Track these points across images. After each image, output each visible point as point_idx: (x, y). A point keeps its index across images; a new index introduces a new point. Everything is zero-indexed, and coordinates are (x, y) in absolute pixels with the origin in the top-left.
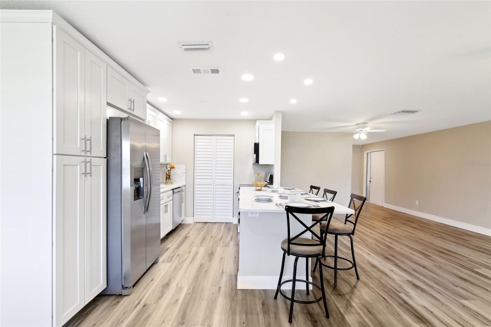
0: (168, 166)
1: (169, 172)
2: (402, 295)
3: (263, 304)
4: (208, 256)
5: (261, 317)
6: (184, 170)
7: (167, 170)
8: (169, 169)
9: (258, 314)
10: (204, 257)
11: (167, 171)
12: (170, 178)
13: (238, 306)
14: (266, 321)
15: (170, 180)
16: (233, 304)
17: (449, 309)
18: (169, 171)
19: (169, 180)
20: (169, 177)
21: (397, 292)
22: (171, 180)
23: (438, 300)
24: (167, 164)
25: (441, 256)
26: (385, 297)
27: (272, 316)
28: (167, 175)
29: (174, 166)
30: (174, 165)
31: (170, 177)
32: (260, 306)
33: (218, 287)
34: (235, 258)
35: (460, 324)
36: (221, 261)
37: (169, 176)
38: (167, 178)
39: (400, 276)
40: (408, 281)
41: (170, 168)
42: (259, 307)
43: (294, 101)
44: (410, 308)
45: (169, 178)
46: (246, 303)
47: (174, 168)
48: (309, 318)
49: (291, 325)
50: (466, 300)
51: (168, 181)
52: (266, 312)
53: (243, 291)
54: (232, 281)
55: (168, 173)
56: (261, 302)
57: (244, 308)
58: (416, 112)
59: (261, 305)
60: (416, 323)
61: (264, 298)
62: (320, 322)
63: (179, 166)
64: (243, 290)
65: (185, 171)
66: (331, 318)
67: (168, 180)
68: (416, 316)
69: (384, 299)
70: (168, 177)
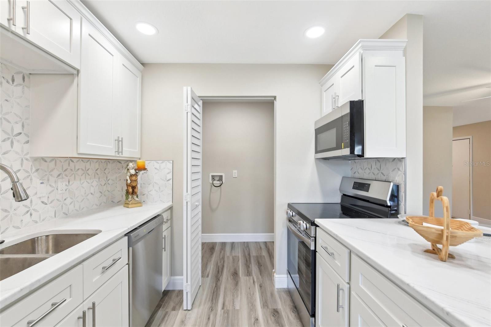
0: (131, 165)
1: (134, 178)
6: (168, 173)
7: (129, 174)
8: (133, 172)
11: (128, 178)
12: (136, 193)
15: (135, 197)
18: (131, 176)
19: (132, 197)
20: (133, 191)
22: (137, 197)
24: (128, 161)
28: (128, 185)
29: (144, 166)
30: (144, 162)
31: (136, 190)
37: (134, 188)
38: (127, 192)
41: (135, 170)
45: (134, 193)
47: (145, 169)
51: (130, 199)
55: (129, 181)
63: (157, 165)
65: (170, 176)
67: (130, 196)
70: (131, 190)
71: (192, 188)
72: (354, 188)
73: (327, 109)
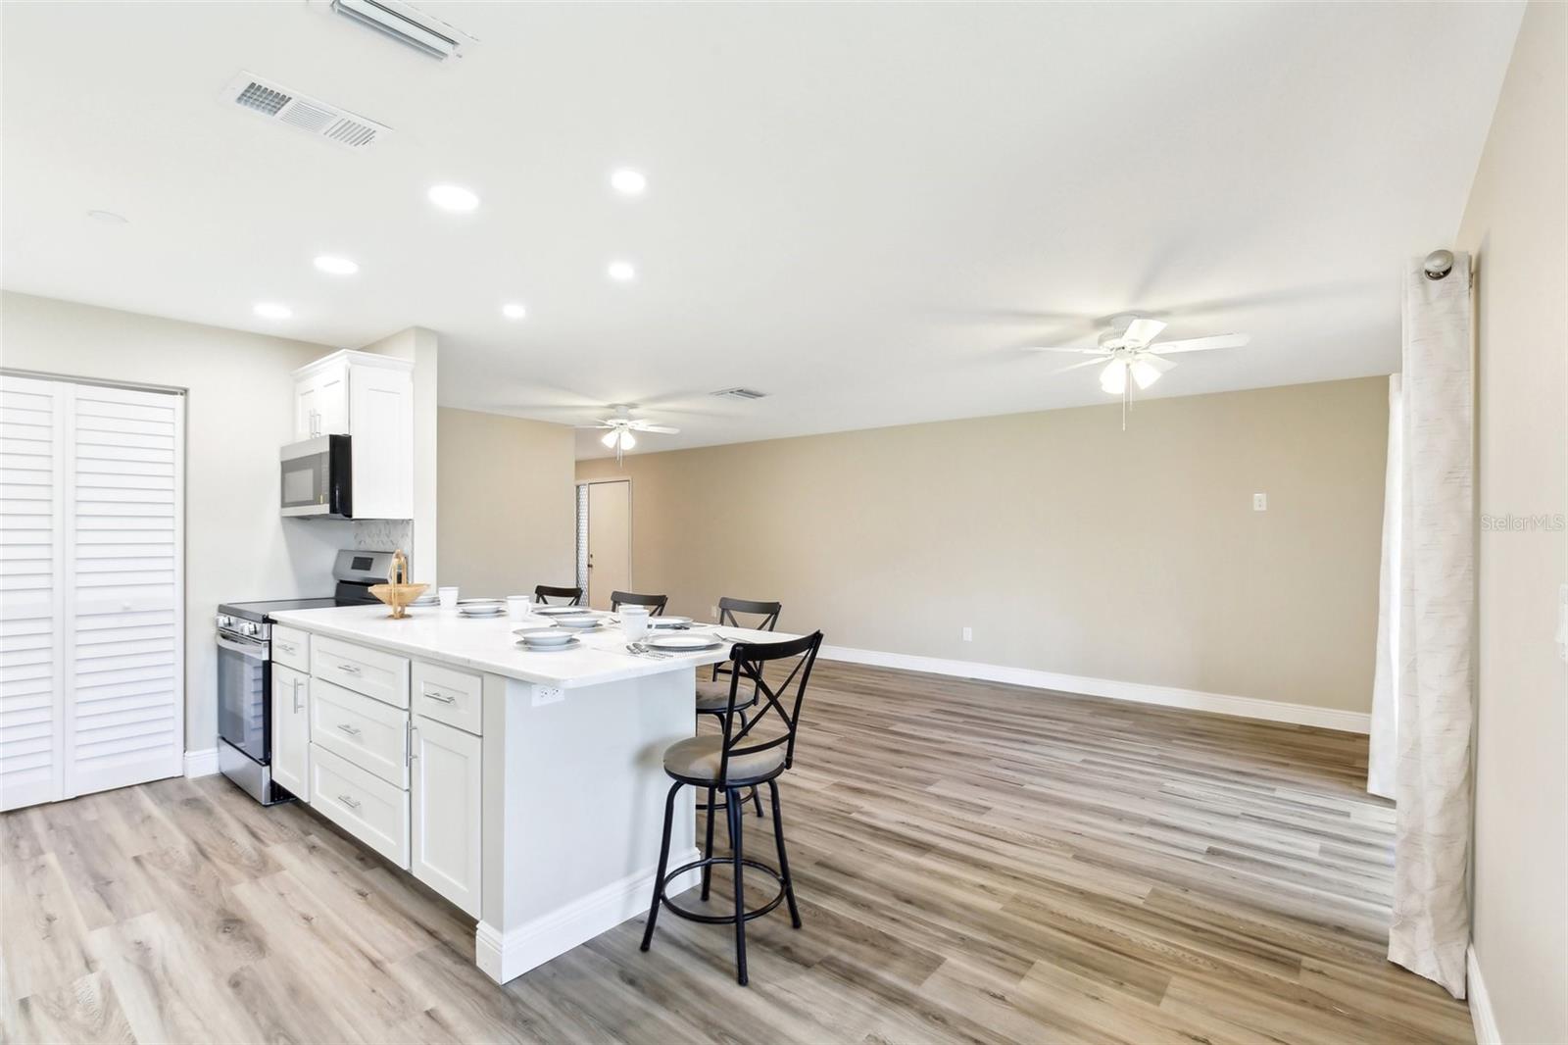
2: (854, 815)
3: (632, 982)
4: (224, 937)
5: (663, 1015)
9: (648, 1015)
10: (207, 948)
13: (565, 1030)
14: (689, 1017)
16: (542, 1035)
17: (930, 810)
21: (846, 815)
23: (906, 802)
25: (830, 719)
26: (841, 832)
27: (687, 995)
32: (627, 991)
33: (421, 1018)
34: (363, 895)
35: (961, 828)
36: (313, 930)
39: (818, 781)
40: (835, 784)
42: (630, 997)
43: (514, 312)
44: (890, 836)
46: (580, 1006)
48: (767, 949)
49: (751, 989)
50: (931, 785)
52: (661, 996)
53: (527, 981)
54: (449, 972)
56: (617, 980)
57: (591, 1024)
58: (760, 396)
59: (629, 988)
60: (921, 856)
61: (614, 965)
62: (797, 946)
64: (523, 978)
66: (805, 926)
68: (910, 845)
69: (840, 836)
71: (78, 559)
72: (354, 567)
73: (303, 433)
